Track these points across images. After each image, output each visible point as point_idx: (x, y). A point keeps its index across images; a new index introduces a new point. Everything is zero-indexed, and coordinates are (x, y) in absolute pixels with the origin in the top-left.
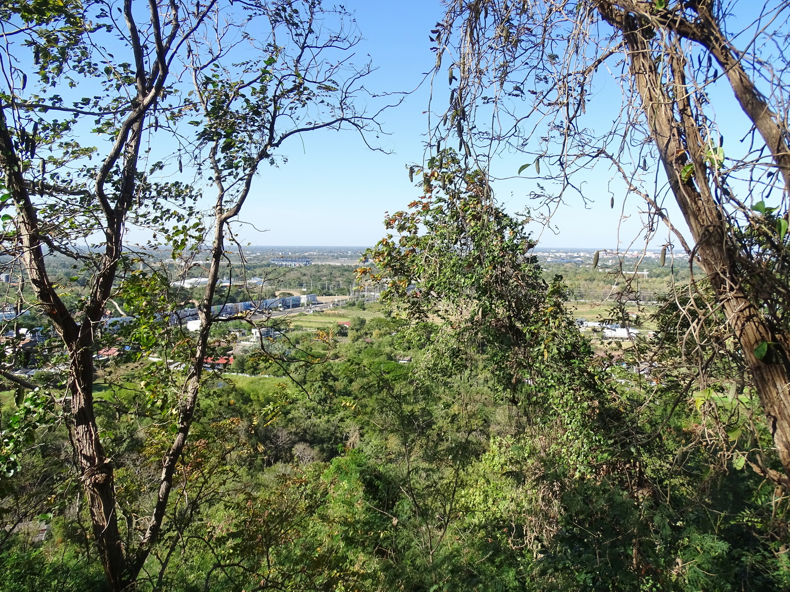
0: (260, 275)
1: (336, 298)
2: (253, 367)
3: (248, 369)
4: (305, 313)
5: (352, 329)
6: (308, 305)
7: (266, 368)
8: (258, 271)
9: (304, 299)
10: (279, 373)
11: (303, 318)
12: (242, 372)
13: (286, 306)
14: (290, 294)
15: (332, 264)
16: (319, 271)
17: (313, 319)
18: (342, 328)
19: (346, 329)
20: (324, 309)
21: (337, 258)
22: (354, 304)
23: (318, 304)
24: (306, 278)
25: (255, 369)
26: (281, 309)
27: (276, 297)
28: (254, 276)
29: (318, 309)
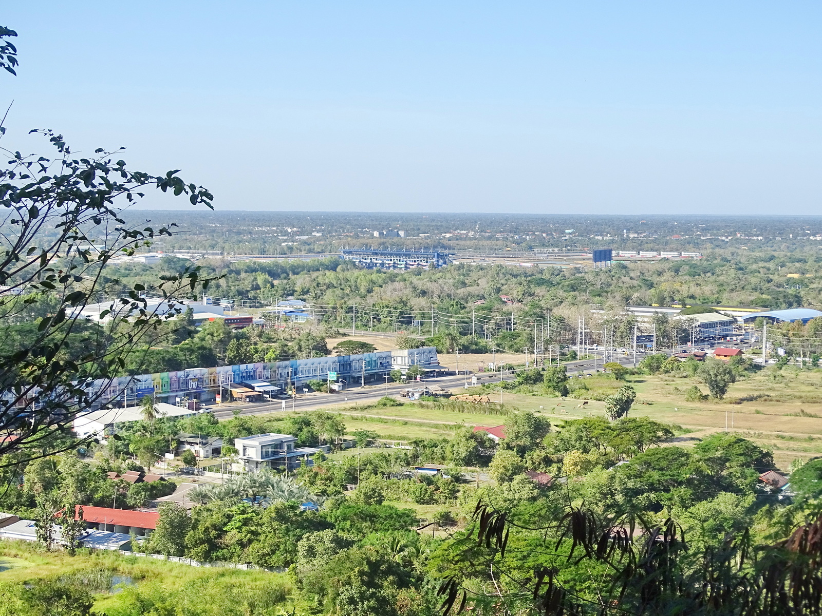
0: (305, 292)
1: (492, 360)
2: (209, 541)
3: (195, 545)
4: (399, 398)
5: (509, 447)
6: (410, 377)
7: (242, 545)
8: (300, 281)
9: (401, 361)
10: (274, 560)
11: (390, 413)
12: (180, 553)
13: (348, 378)
14: (365, 347)
15: (509, 263)
16: (464, 284)
17: (418, 415)
18: (482, 443)
19: (493, 446)
20: (451, 391)
21: (531, 248)
22: (537, 378)
23: (441, 374)
24: (422, 301)
25: (214, 547)
26: (335, 387)
27: (327, 352)
28: (288, 293)
29: (434, 388)
